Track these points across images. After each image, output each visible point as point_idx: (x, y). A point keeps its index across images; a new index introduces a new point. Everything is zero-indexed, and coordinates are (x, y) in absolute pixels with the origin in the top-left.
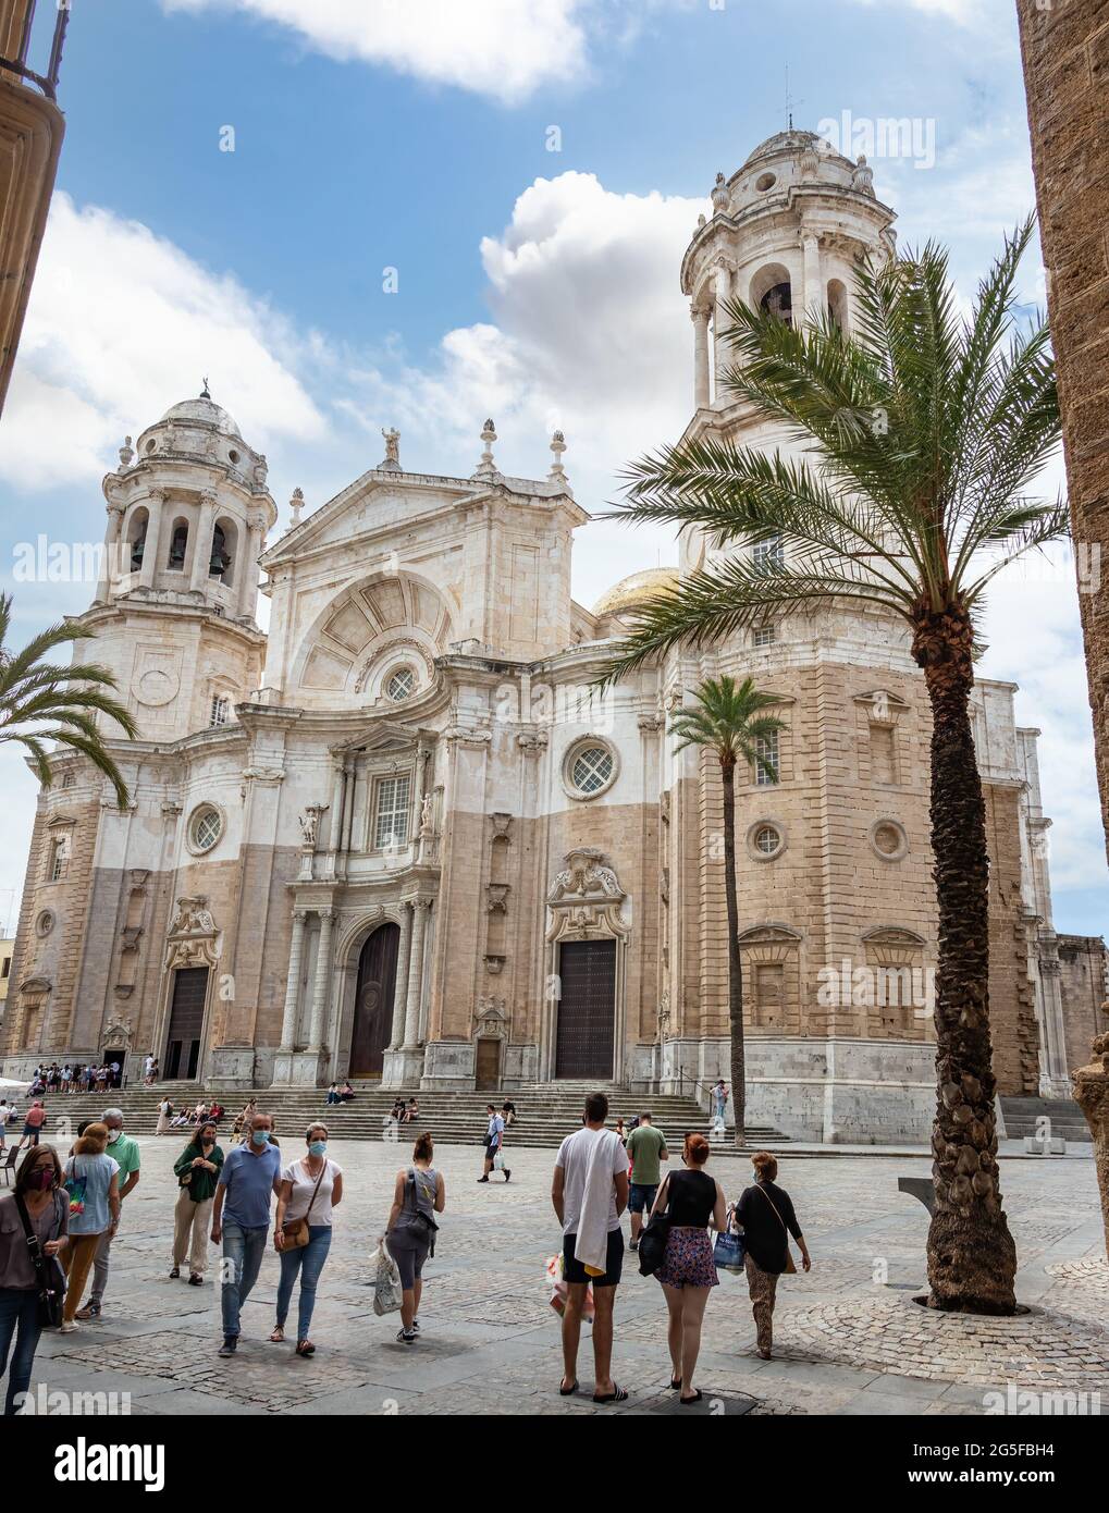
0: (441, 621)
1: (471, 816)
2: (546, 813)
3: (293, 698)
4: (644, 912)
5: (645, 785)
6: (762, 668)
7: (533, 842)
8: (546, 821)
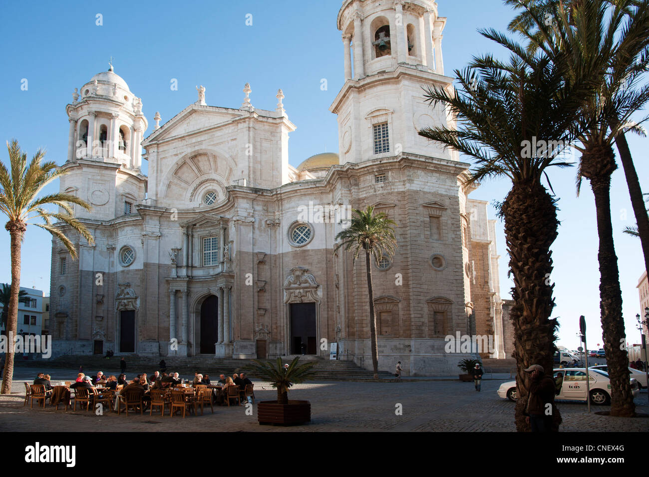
0: (228, 172)
1: (247, 253)
2: (281, 252)
3: (161, 203)
4: (328, 292)
5: (326, 241)
6: (380, 192)
7: (275, 264)
8: (281, 255)
